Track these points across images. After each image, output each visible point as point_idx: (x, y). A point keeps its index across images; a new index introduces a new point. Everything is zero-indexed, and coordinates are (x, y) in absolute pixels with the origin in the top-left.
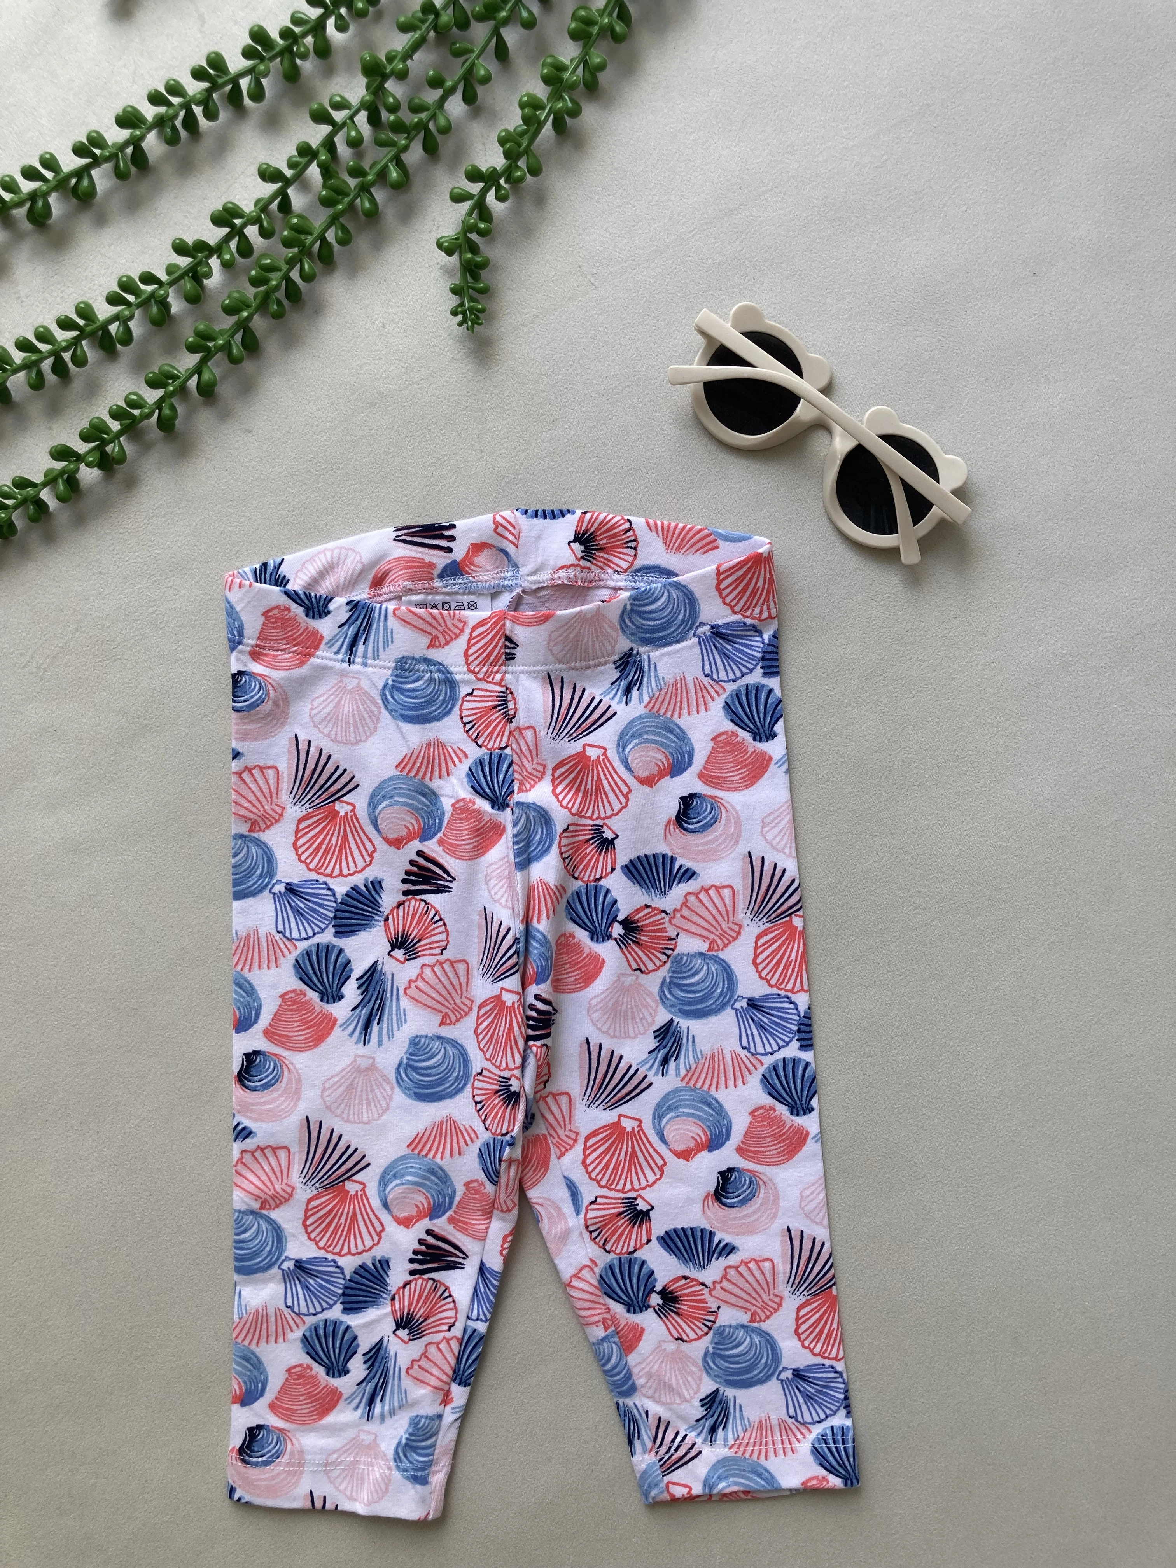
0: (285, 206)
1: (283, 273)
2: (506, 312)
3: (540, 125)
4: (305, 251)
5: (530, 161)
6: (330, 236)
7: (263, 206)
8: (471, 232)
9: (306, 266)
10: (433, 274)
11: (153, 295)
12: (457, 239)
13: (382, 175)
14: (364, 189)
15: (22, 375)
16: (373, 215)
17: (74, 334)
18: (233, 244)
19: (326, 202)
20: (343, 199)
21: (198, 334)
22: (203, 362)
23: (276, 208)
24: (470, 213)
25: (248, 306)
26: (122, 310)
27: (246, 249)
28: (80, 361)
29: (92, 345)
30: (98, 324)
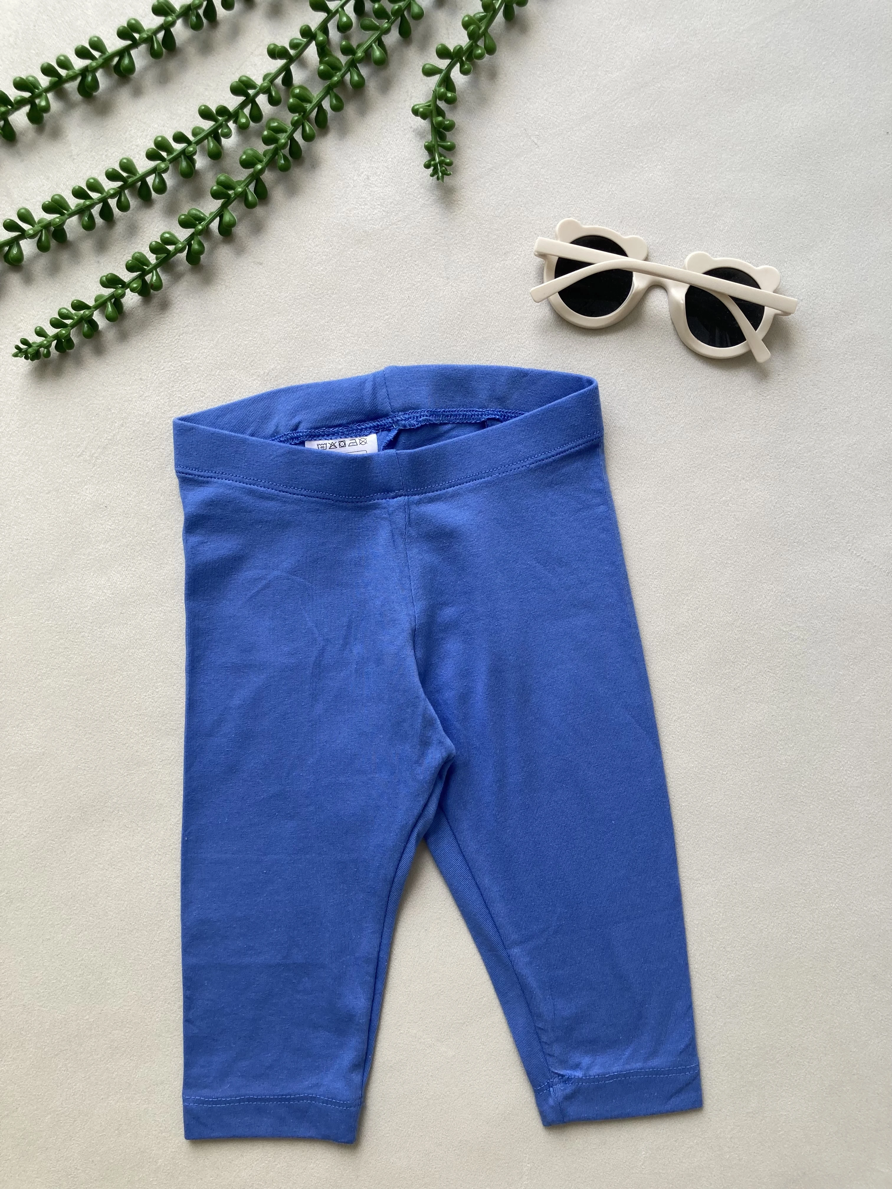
0: (288, 80)
1: (288, 134)
2: (467, 166)
3: (495, 12)
4: (305, 116)
5: (487, 41)
6: (326, 104)
7: (271, 79)
8: (440, 99)
9: (307, 128)
10: (407, 136)
11: (183, 152)
12: (429, 106)
13: (368, 52)
14: (353, 65)
15: (75, 218)
16: (359, 87)
17: (120, 184)
18: (247, 111)
19: (324, 75)
20: (336, 73)
21: (219, 183)
22: (224, 207)
23: (280, 82)
24: (440, 85)
25: (261, 161)
26: (158, 165)
27: (257, 115)
28: (123, 207)
29: (132, 194)
30: (138, 176)
